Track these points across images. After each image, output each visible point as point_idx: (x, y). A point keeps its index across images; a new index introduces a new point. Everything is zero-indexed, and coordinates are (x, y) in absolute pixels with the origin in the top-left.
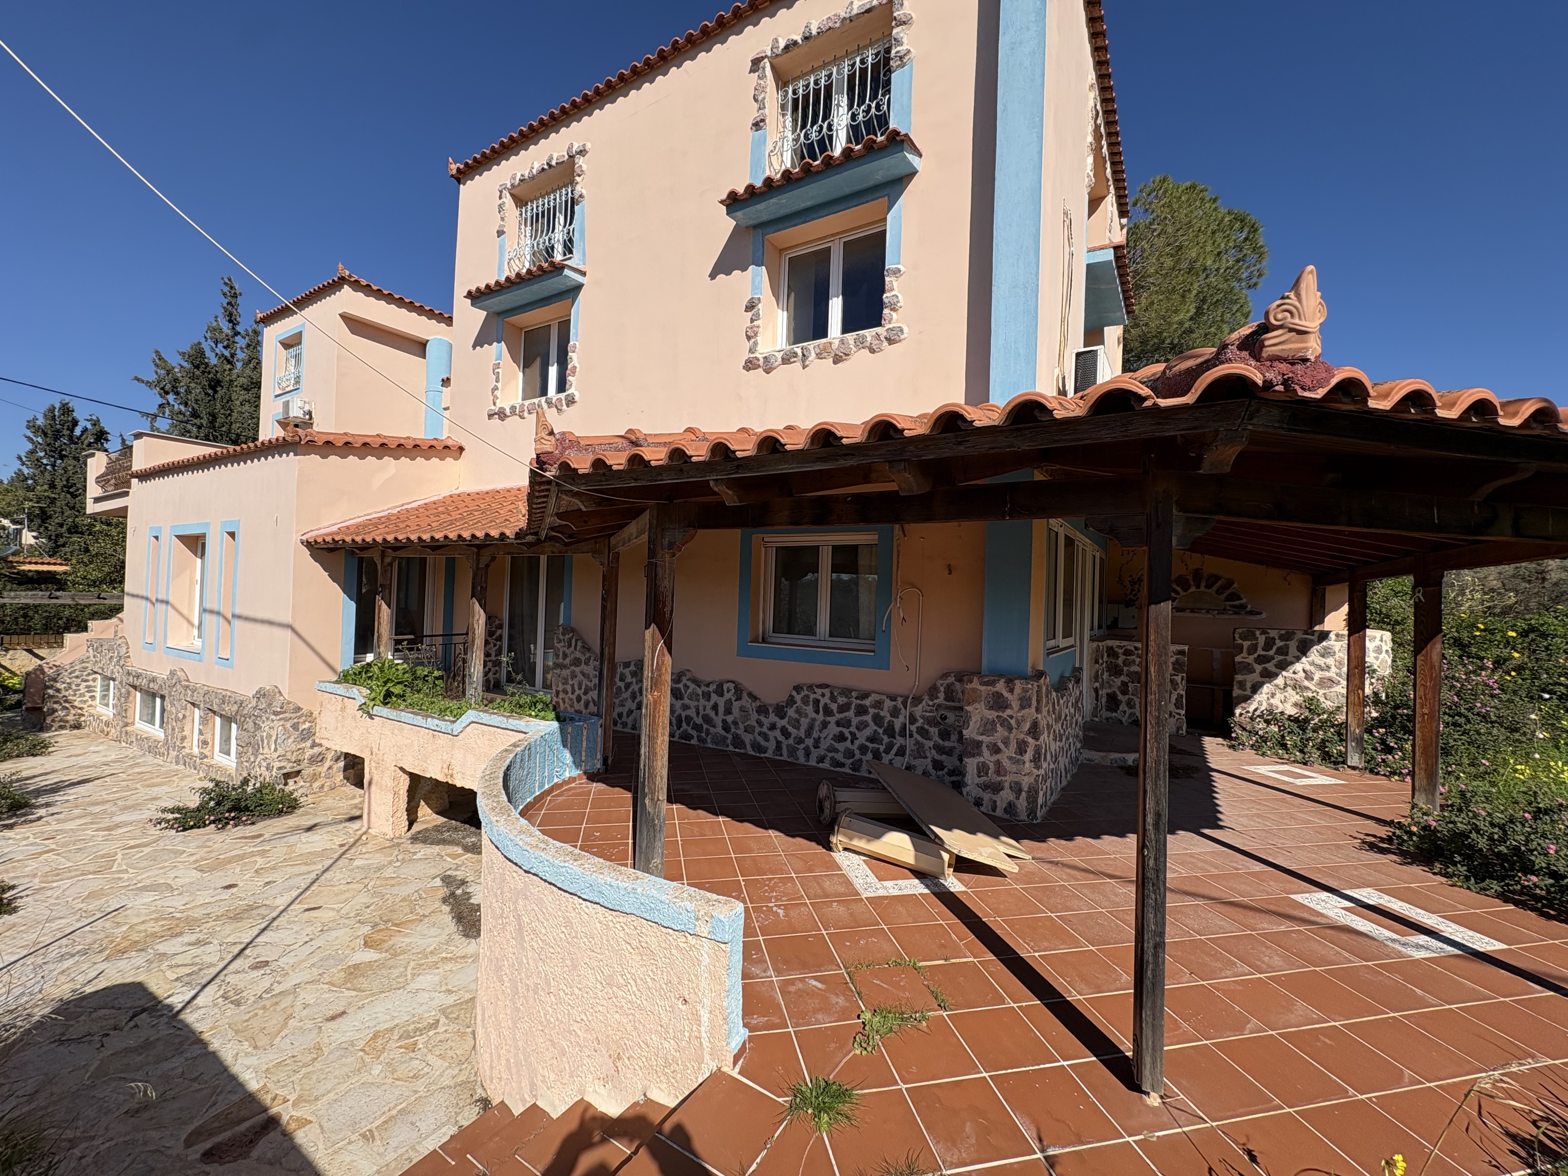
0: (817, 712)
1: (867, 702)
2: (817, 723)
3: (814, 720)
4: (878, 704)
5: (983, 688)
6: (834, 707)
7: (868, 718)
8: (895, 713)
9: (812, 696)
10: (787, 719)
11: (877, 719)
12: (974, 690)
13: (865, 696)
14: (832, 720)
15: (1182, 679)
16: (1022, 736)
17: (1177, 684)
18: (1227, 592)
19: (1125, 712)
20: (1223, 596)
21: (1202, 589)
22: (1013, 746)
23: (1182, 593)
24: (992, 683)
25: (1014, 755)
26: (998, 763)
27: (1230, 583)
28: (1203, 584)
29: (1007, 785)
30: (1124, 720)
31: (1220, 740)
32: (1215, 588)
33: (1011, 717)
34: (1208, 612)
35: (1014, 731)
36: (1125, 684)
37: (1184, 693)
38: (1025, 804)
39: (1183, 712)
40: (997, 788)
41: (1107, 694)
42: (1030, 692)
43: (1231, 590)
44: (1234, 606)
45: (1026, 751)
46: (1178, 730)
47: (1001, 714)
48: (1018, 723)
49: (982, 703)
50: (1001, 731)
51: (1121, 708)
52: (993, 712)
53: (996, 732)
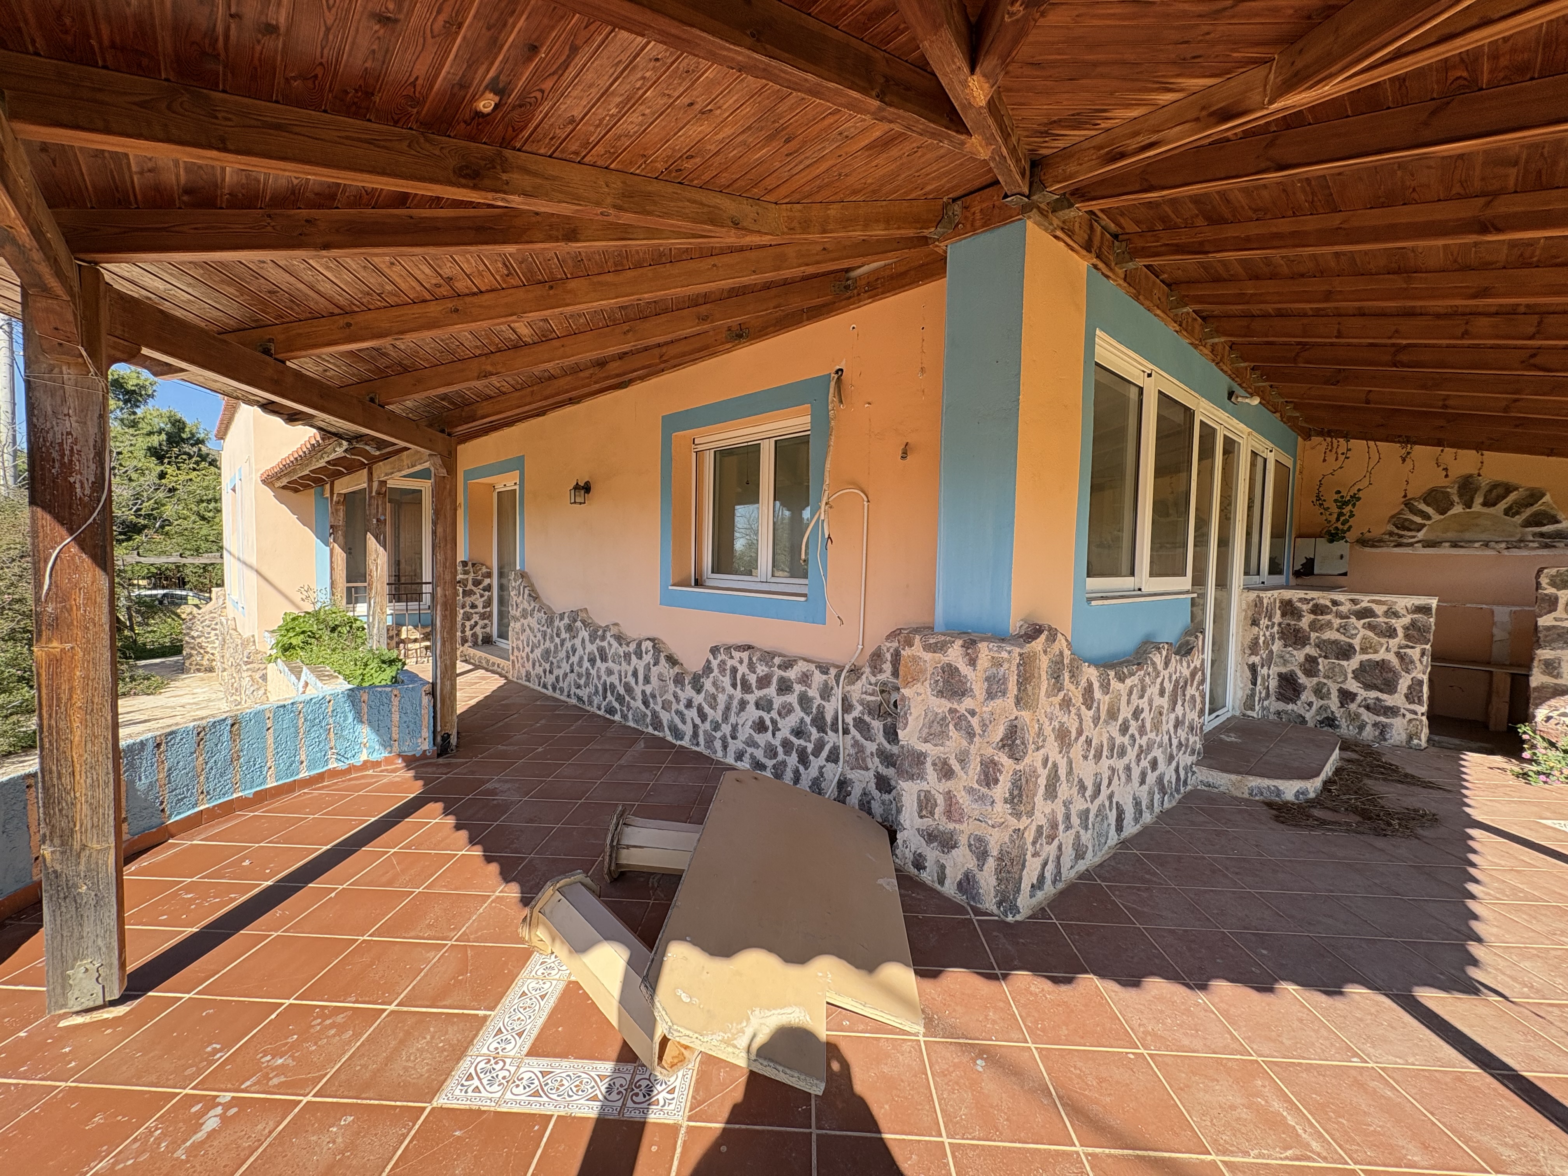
0: (734, 686)
1: (792, 674)
2: (735, 703)
3: (731, 697)
4: (805, 679)
5: (928, 656)
6: (752, 679)
7: (792, 699)
8: (826, 693)
9: (730, 663)
10: (703, 694)
11: (804, 701)
12: (915, 659)
13: (787, 665)
14: (751, 698)
15: (1423, 654)
16: (989, 751)
17: (1412, 662)
18: (1528, 512)
19: (1310, 704)
20: (1519, 519)
21: (1477, 507)
22: (975, 767)
23: (1436, 517)
24: (939, 648)
25: (976, 786)
26: (949, 796)
27: (1535, 496)
28: (1479, 500)
29: (963, 840)
30: (1308, 716)
31: (1498, 760)
32: (1503, 505)
33: (973, 713)
34: (1486, 545)
35: (977, 739)
36: (1311, 661)
37: (1425, 678)
38: (993, 881)
39: (1424, 709)
40: (947, 843)
41: (1280, 675)
42: (1006, 665)
43: (1535, 508)
44: (1542, 535)
45: (996, 781)
46: (1410, 738)
47: (955, 706)
48: (984, 726)
49: (927, 683)
50: (956, 739)
51: (1303, 697)
52: (943, 701)
53: (949, 738)
